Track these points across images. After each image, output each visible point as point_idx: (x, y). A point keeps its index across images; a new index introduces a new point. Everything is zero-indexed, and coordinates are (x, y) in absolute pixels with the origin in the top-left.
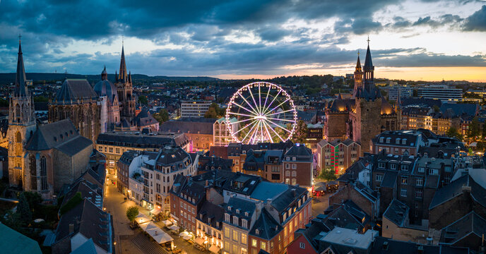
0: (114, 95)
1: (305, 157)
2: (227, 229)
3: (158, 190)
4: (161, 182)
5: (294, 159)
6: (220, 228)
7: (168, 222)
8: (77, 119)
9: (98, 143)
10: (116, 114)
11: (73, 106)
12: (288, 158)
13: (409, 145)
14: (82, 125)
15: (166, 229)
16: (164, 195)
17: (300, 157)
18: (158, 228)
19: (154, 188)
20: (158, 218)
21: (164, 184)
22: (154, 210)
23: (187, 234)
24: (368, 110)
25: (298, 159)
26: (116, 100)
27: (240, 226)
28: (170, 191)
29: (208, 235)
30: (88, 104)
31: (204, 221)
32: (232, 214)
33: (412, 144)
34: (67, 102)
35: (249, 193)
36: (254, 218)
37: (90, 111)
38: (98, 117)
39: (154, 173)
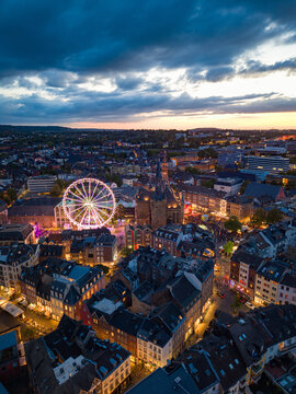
2: (53, 300)
3: (11, 277)
4: (12, 272)
5: (102, 244)
6: (49, 300)
7: (20, 299)
12: (98, 244)
15: (19, 304)
16: (15, 281)
17: (106, 243)
18: (13, 305)
19: (8, 276)
20: (13, 298)
21: (14, 273)
22: (10, 292)
23: (32, 306)
25: (104, 244)
27: (58, 298)
28: (19, 278)
29: (43, 304)
31: (40, 296)
32: (55, 291)
35: (67, 275)
36: (66, 292)
39: (7, 266)
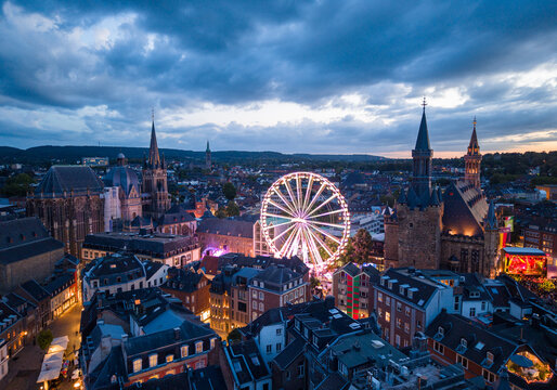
0: (131, 186)
1: (274, 284)
5: (262, 284)
8: (64, 217)
9: (84, 246)
10: (135, 209)
11: (57, 200)
12: (255, 283)
13: (416, 303)
14: (71, 223)
17: (270, 283)
24: (411, 225)
25: (266, 286)
26: (134, 192)
30: (84, 198)
33: (421, 302)
34: (48, 195)
37: (88, 205)
38: (100, 213)
